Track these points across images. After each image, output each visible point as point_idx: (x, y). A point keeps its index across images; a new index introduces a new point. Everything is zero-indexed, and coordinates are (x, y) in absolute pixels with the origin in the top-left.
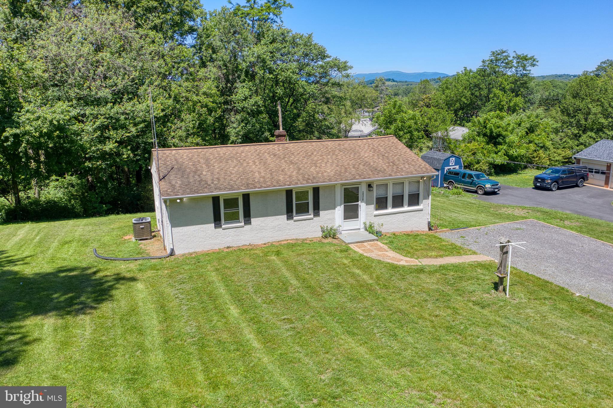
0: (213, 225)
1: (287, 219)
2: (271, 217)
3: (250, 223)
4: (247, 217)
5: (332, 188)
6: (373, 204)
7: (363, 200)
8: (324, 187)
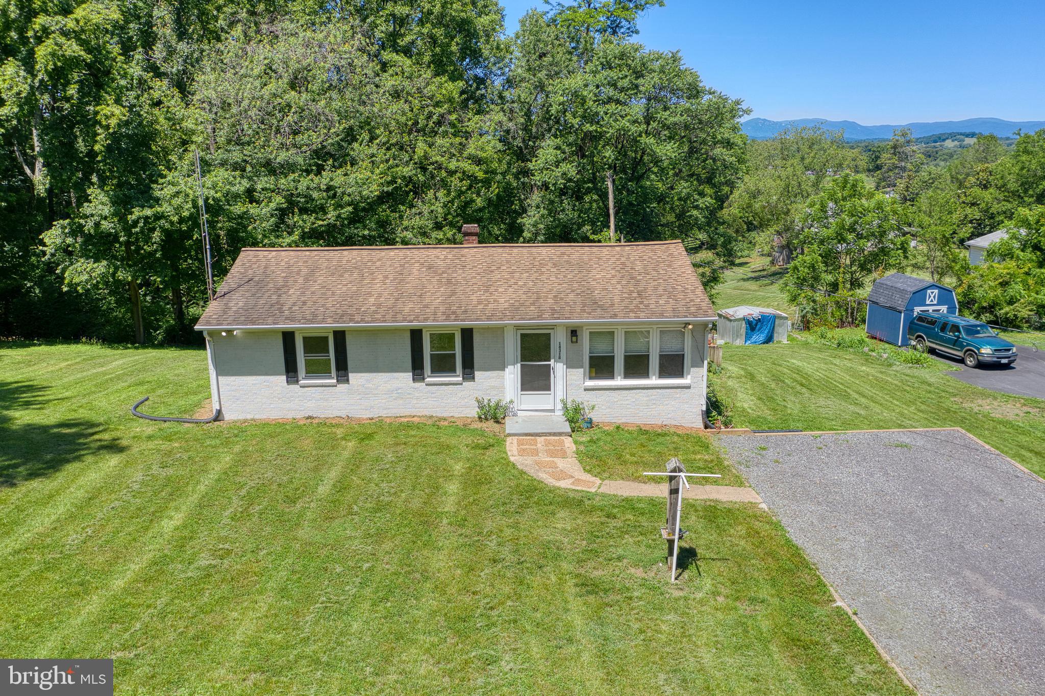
0: (284, 377)
1: (414, 379)
2: (383, 374)
3: (347, 381)
4: (342, 370)
5: (498, 332)
6: (582, 367)
7: (560, 358)
8: (483, 328)
